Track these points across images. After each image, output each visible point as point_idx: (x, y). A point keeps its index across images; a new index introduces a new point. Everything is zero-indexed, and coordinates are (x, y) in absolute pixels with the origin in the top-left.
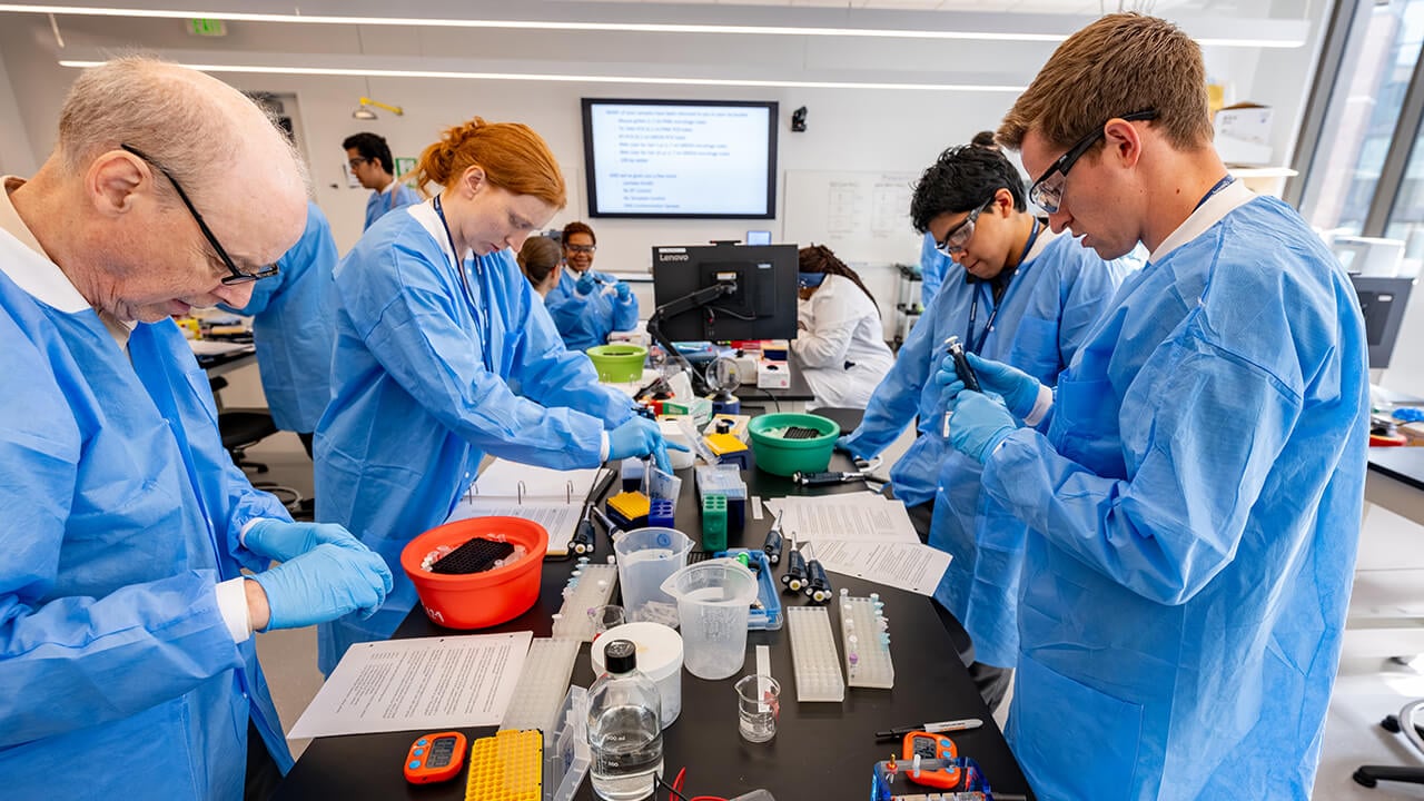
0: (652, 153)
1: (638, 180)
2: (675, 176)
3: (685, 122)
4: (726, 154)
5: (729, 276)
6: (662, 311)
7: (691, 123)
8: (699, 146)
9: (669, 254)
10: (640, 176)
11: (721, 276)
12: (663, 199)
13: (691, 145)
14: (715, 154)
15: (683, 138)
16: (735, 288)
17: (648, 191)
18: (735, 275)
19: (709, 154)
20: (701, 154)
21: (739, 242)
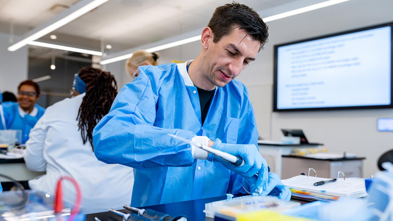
0: (309, 70)
1: (301, 87)
2: (321, 83)
3: (330, 47)
4: (357, 64)
7: (333, 47)
8: (339, 61)
10: (302, 85)
12: (314, 98)
13: (333, 62)
14: (349, 65)
15: (328, 58)
17: (306, 94)
19: (345, 65)
20: (340, 66)
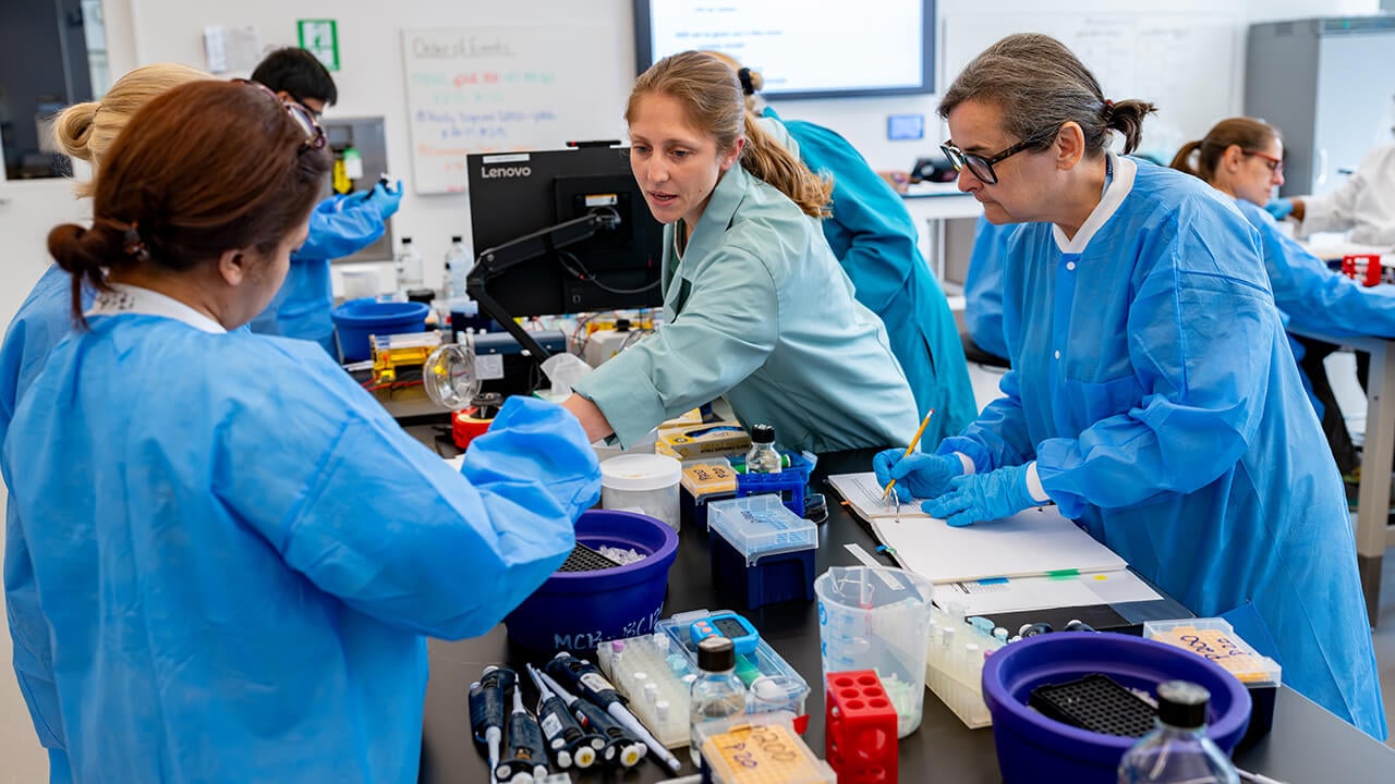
5: (604, 200)
6: (491, 257)
9: (497, 165)
10: (724, 34)
11: (591, 201)
16: (618, 220)
18: (615, 197)
21: (618, 143)
